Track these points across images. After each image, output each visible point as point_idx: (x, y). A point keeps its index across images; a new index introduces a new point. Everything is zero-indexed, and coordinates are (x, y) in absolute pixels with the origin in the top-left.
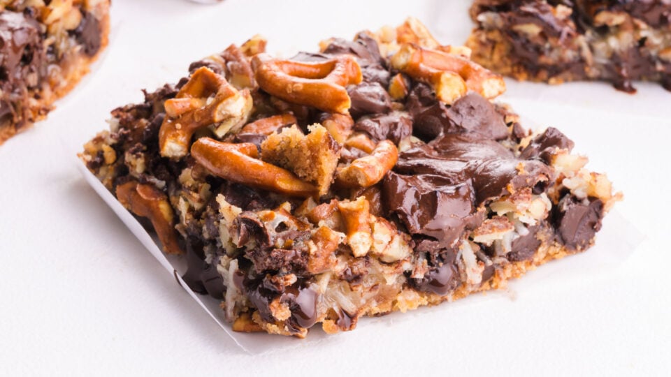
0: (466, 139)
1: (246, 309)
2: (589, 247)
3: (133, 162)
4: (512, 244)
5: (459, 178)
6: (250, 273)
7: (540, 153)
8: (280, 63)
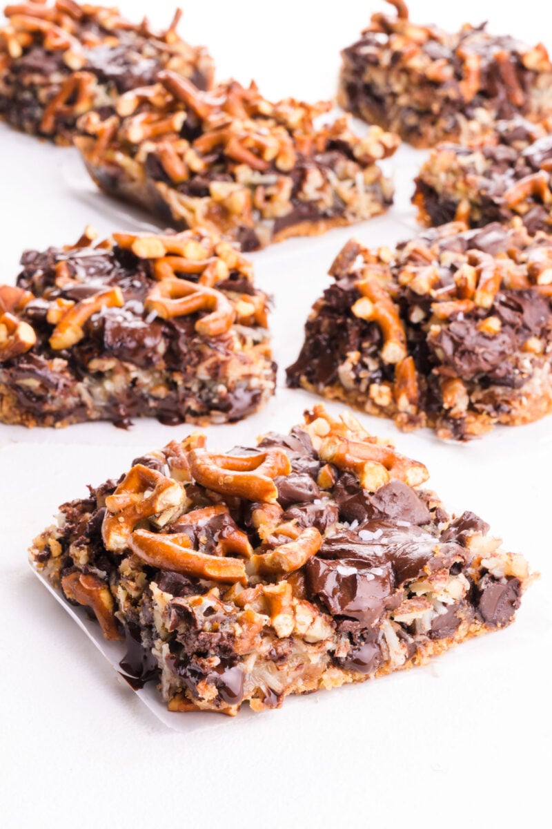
0: (388, 524)
1: (180, 690)
2: (509, 624)
3: (77, 554)
4: (432, 623)
5: (379, 562)
6: (181, 655)
7: (457, 536)
8: (213, 458)
